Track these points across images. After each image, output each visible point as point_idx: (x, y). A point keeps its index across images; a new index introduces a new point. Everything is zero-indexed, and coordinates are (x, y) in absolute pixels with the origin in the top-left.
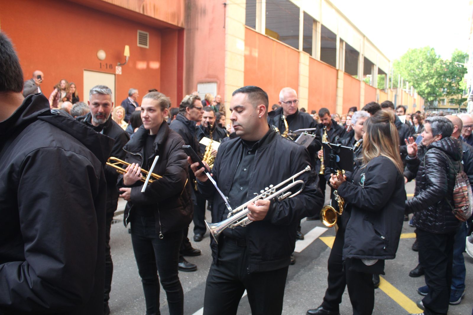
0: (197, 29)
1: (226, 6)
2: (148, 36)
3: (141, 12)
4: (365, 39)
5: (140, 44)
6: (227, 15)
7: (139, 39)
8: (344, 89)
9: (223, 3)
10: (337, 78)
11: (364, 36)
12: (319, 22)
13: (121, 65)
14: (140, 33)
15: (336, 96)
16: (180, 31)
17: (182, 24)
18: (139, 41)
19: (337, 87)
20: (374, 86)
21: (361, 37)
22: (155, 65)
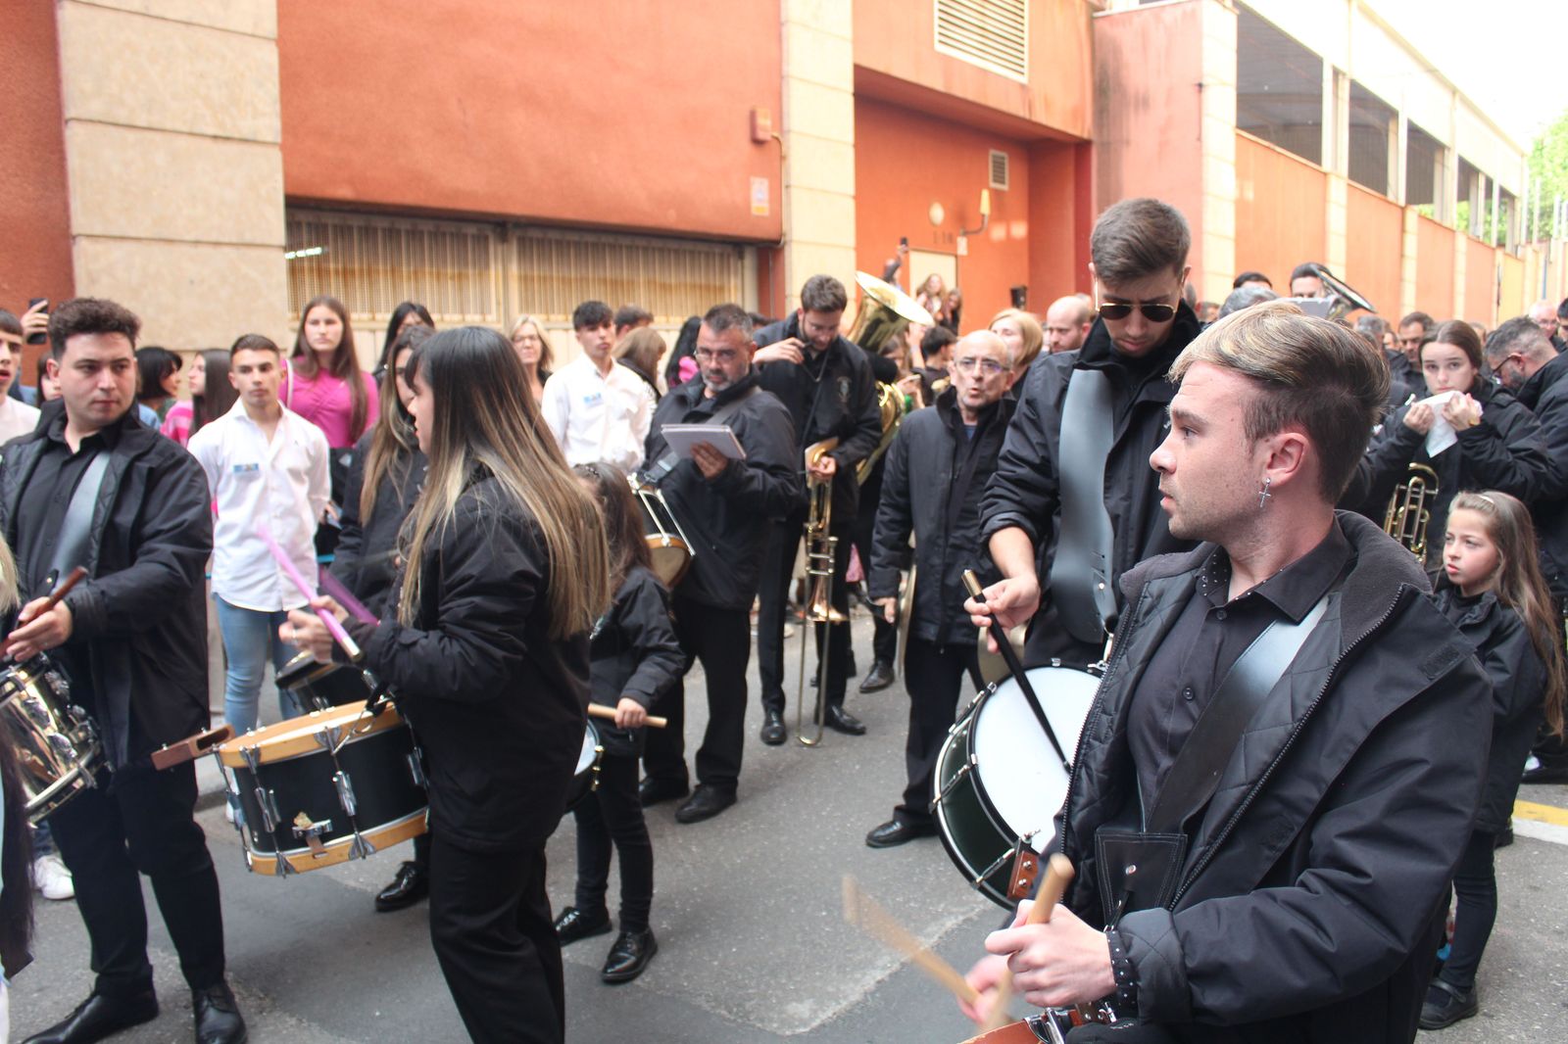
0: (1128, 143)
1: (1203, 89)
2: (1006, 162)
3: (1027, 116)
4: (1457, 98)
5: (995, 181)
6: (1204, 111)
7: (994, 171)
8: (1421, 259)
9: (1197, 82)
10: (1403, 231)
11: (1454, 92)
12: (1344, 74)
13: (966, 234)
14: (994, 156)
15: (1401, 279)
16: (1082, 147)
17: (1089, 132)
18: (994, 176)
19: (1402, 256)
20: (1447, 224)
21: (1445, 96)
22: (1020, 230)
